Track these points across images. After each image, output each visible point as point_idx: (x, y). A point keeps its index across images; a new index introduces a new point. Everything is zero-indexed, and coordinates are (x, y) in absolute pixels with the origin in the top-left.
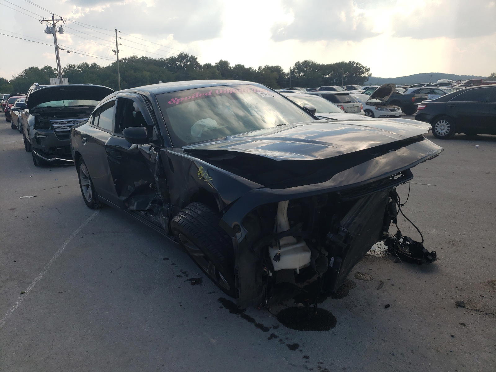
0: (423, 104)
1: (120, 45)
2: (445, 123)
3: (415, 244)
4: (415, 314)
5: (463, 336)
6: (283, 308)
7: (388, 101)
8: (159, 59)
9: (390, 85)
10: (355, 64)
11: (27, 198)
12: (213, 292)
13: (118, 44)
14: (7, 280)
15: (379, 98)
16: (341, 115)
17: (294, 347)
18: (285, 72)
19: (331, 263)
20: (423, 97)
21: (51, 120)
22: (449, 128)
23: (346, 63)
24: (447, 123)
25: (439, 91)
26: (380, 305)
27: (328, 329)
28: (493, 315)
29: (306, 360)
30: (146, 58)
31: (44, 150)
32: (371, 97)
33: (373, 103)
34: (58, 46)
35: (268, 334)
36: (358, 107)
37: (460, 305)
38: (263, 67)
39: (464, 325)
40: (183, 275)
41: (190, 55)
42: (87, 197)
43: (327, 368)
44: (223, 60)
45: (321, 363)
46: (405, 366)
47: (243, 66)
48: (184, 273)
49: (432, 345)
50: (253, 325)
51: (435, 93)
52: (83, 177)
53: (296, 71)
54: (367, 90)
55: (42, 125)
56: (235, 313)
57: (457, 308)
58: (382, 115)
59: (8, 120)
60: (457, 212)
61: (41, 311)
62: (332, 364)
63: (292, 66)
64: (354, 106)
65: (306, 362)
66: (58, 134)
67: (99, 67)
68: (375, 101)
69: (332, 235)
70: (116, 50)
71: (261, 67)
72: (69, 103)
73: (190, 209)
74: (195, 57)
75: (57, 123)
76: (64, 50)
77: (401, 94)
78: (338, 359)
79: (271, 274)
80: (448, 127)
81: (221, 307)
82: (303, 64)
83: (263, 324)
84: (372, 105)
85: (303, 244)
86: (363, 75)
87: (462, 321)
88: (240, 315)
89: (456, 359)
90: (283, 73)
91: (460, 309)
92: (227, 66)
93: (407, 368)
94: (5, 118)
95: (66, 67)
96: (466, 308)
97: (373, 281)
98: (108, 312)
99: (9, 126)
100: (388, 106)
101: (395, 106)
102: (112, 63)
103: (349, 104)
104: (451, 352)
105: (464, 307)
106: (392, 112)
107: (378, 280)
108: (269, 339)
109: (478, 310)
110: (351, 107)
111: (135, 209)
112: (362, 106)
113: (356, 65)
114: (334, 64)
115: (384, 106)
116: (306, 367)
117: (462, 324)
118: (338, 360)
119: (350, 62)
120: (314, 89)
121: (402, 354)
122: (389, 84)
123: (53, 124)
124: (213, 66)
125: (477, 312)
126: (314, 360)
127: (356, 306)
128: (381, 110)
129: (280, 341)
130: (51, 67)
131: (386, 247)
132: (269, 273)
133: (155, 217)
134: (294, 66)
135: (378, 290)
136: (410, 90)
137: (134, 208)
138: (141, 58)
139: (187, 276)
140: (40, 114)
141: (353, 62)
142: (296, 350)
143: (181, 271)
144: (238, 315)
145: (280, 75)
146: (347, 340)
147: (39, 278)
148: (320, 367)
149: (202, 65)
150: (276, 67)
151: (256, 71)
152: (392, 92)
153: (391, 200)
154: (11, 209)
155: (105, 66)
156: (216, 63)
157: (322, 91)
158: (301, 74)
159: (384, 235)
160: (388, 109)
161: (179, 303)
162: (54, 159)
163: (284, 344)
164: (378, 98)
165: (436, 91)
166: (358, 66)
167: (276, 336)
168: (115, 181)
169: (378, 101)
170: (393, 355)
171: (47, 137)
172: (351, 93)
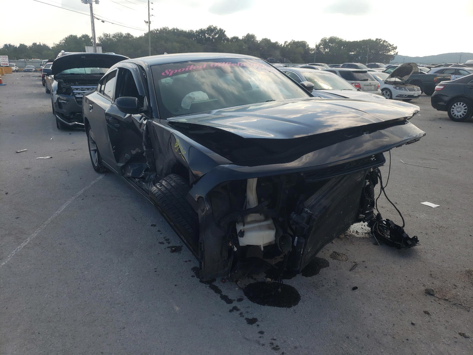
0: (441, 85)
1: (152, 16)
2: (462, 105)
3: (396, 228)
4: (380, 299)
5: (424, 325)
6: (252, 281)
7: (408, 80)
8: (189, 31)
9: (411, 65)
10: (381, 41)
11: (43, 159)
12: (189, 261)
13: (150, 15)
14: (6, 235)
15: (399, 77)
16: (354, 93)
17: (252, 321)
18: (310, 48)
19: (295, 243)
20: (446, 77)
21: (72, 87)
22: (466, 111)
23: (373, 41)
24: (465, 105)
25: (465, 72)
26: (348, 286)
27: (290, 307)
28: (461, 306)
29: (260, 335)
30: (177, 30)
31: (65, 115)
32: (391, 76)
33: (392, 82)
34: (94, 15)
35: (230, 306)
36: (375, 85)
37: (429, 293)
38: (289, 42)
39: (428, 314)
40: (165, 242)
41: (218, 28)
42: (94, 162)
43: (278, 345)
44: (250, 33)
45: (275, 340)
46: (357, 350)
47: (269, 40)
48: (166, 240)
49: (390, 331)
50: (218, 296)
51: (460, 74)
52: (91, 142)
53: (322, 46)
54: (389, 68)
55: (64, 90)
56: (205, 283)
57: (426, 295)
58: (400, 94)
59: (44, 85)
60: (452, 198)
61: (28, 267)
62: (285, 341)
63: (318, 42)
64: (371, 84)
65: (260, 337)
66: (78, 100)
67: (132, 37)
68: (394, 81)
69: (295, 215)
70: (148, 21)
71: (287, 41)
72: (92, 71)
73: (166, 180)
74: (224, 30)
75: (77, 89)
76: (99, 19)
77: (425, 74)
78: (292, 337)
79: (235, 249)
80: (465, 109)
81: (193, 276)
82: (329, 40)
83: (228, 296)
84: (390, 84)
85: (269, 222)
86: (389, 53)
87: (426, 309)
88: (208, 285)
89: (411, 348)
90: (309, 48)
91: (429, 297)
92: (254, 40)
93: (358, 352)
94: (41, 83)
95: (102, 36)
96: (435, 296)
97: (347, 262)
98: (87, 273)
99: (44, 90)
100: (407, 85)
101: (415, 86)
102: (145, 34)
103: (366, 82)
104: (407, 340)
105: (433, 295)
106: (410, 92)
107: (352, 261)
108: (231, 311)
109: (447, 300)
110: (368, 85)
111: (131, 176)
112: (379, 84)
113: (383, 43)
114: (360, 41)
115: (403, 86)
116: (258, 343)
117: (426, 313)
118: (292, 339)
119: (377, 39)
120: (337, 66)
121: (357, 338)
122: (410, 63)
123: (73, 90)
124: (240, 39)
125: (446, 302)
126: (268, 335)
127: (323, 286)
128: (400, 89)
129: (240, 314)
130: (88, 35)
131: (369, 229)
132: (233, 248)
133: (147, 185)
134: (320, 42)
135: (350, 271)
136: (434, 70)
137: (130, 174)
138: (172, 29)
139: (169, 243)
140: (63, 80)
141: (380, 40)
142: (253, 324)
143: (165, 238)
144: (207, 285)
145: (305, 50)
146: (306, 319)
147: (34, 235)
148: (272, 344)
149: (230, 38)
150: (302, 42)
151: (281, 45)
152: (413, 71)
153: (368, 183)
154: (27, 169)
155: (138, 36)
156: (243, 37)
157: (345, 68)
158: (326, 50)
159: (360, 218)
160: (406, 88)
161: (155, 269)
162: (73, 123)
163: (243, 318)
164: (397, 77)
165: (461, 71)
166: (385, 44)
167: (238, 309)
168: (114, 148)
169: (397, 80)
170: (348, 337)
171: (68, 102)
172: (369, 71)
